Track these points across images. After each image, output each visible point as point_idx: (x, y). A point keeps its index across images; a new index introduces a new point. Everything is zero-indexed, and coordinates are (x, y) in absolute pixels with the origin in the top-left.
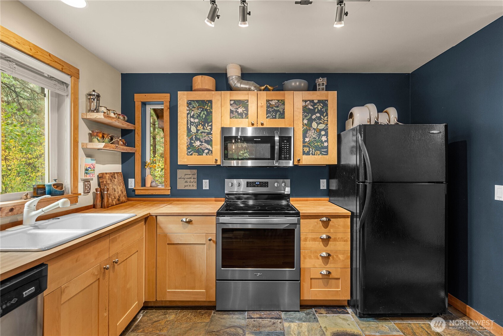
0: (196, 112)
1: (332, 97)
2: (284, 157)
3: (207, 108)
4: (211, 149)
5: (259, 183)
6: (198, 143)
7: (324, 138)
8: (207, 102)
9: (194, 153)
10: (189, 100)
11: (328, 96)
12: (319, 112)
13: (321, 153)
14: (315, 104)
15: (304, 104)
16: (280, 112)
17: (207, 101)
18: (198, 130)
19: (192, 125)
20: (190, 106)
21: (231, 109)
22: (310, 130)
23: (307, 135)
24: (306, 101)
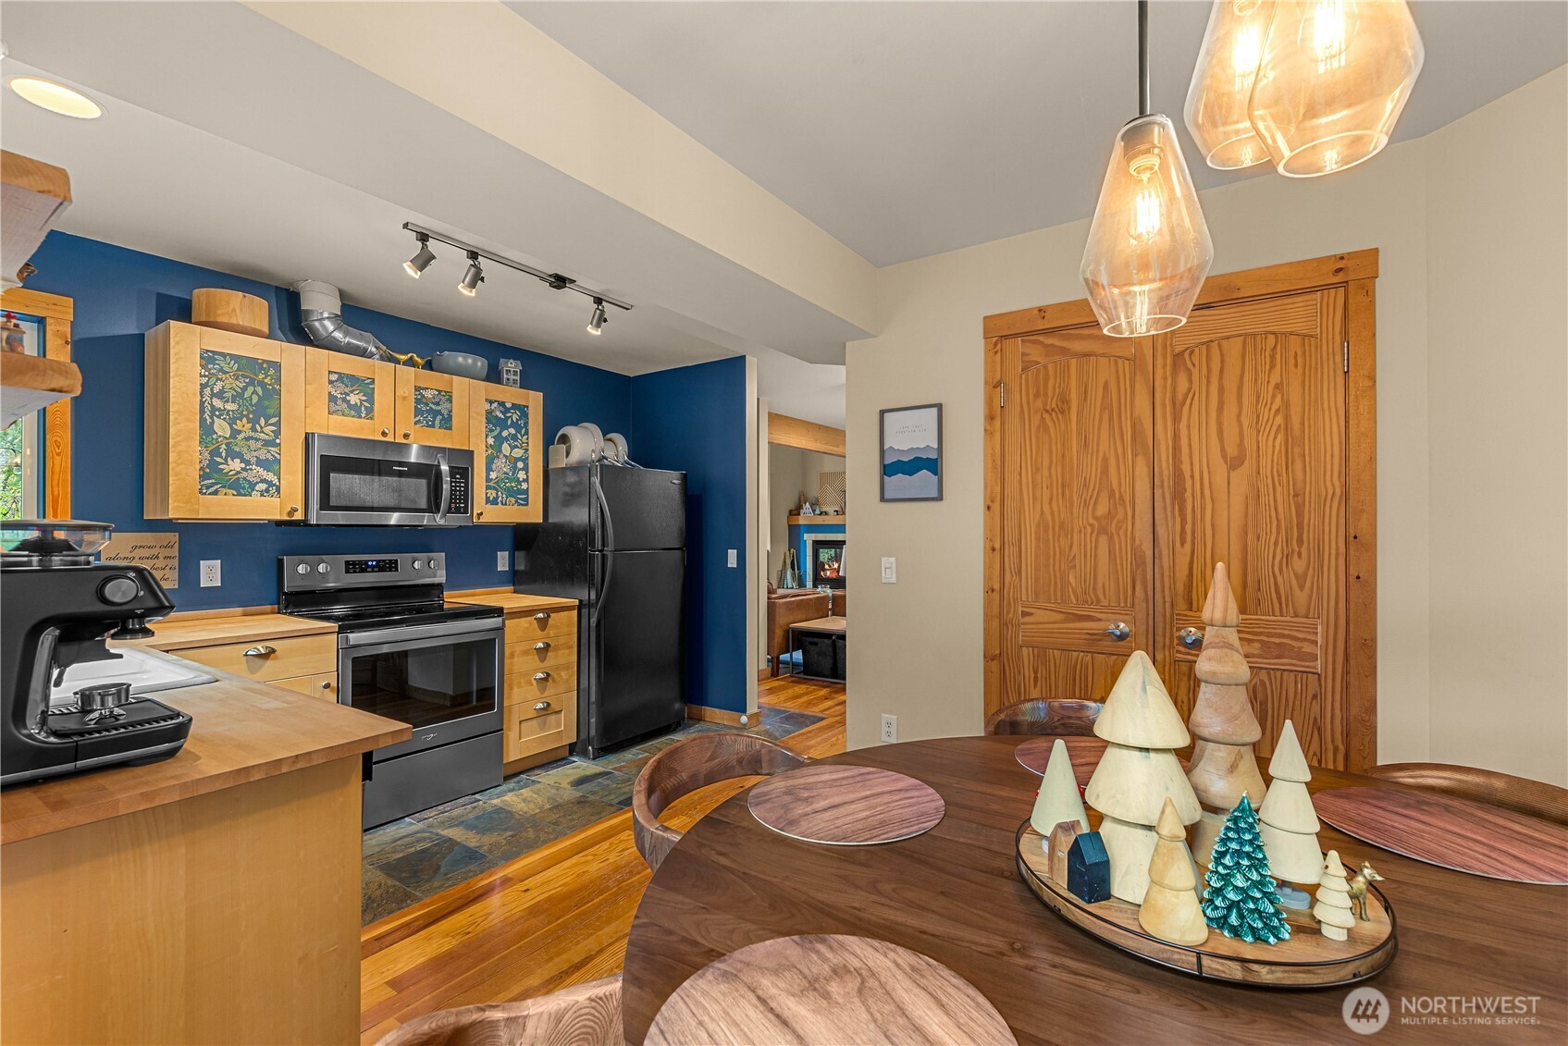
0: (230, 384)
1: (535, 400)
2: (456, 508)
3: (266, 381)
4: (276, 481)
5: (374, 563)
6: (236, 465)
7: (522, 475)
8: (265, 365)
9: (224, 490)
10: (208, 351)
11: (528, 400)
12: (514, 425)
13: (516, 502)
14: (506, 410)
15: (487, 406)
16: (442, 415)
17: (264, 361)
18: (235, 433)
19: (219, 417)
20: (210, 366)
21: (329, 393)
22: (498, 457)
23: (494, 467)
24: (491, 402)
